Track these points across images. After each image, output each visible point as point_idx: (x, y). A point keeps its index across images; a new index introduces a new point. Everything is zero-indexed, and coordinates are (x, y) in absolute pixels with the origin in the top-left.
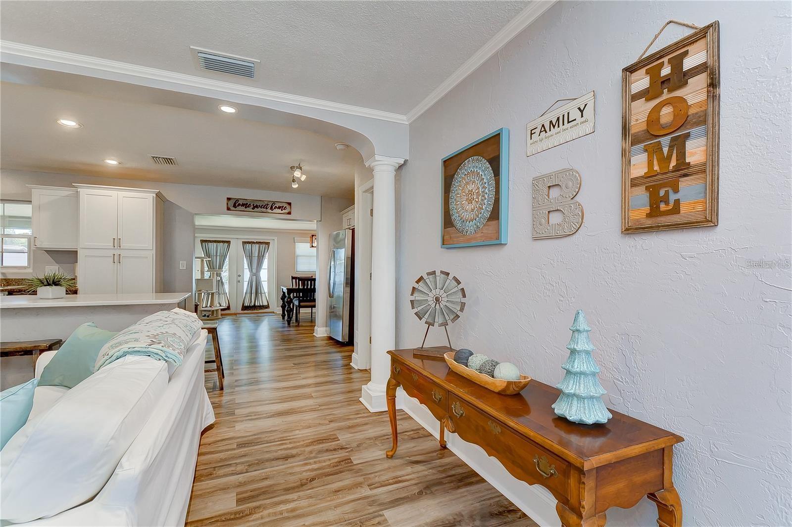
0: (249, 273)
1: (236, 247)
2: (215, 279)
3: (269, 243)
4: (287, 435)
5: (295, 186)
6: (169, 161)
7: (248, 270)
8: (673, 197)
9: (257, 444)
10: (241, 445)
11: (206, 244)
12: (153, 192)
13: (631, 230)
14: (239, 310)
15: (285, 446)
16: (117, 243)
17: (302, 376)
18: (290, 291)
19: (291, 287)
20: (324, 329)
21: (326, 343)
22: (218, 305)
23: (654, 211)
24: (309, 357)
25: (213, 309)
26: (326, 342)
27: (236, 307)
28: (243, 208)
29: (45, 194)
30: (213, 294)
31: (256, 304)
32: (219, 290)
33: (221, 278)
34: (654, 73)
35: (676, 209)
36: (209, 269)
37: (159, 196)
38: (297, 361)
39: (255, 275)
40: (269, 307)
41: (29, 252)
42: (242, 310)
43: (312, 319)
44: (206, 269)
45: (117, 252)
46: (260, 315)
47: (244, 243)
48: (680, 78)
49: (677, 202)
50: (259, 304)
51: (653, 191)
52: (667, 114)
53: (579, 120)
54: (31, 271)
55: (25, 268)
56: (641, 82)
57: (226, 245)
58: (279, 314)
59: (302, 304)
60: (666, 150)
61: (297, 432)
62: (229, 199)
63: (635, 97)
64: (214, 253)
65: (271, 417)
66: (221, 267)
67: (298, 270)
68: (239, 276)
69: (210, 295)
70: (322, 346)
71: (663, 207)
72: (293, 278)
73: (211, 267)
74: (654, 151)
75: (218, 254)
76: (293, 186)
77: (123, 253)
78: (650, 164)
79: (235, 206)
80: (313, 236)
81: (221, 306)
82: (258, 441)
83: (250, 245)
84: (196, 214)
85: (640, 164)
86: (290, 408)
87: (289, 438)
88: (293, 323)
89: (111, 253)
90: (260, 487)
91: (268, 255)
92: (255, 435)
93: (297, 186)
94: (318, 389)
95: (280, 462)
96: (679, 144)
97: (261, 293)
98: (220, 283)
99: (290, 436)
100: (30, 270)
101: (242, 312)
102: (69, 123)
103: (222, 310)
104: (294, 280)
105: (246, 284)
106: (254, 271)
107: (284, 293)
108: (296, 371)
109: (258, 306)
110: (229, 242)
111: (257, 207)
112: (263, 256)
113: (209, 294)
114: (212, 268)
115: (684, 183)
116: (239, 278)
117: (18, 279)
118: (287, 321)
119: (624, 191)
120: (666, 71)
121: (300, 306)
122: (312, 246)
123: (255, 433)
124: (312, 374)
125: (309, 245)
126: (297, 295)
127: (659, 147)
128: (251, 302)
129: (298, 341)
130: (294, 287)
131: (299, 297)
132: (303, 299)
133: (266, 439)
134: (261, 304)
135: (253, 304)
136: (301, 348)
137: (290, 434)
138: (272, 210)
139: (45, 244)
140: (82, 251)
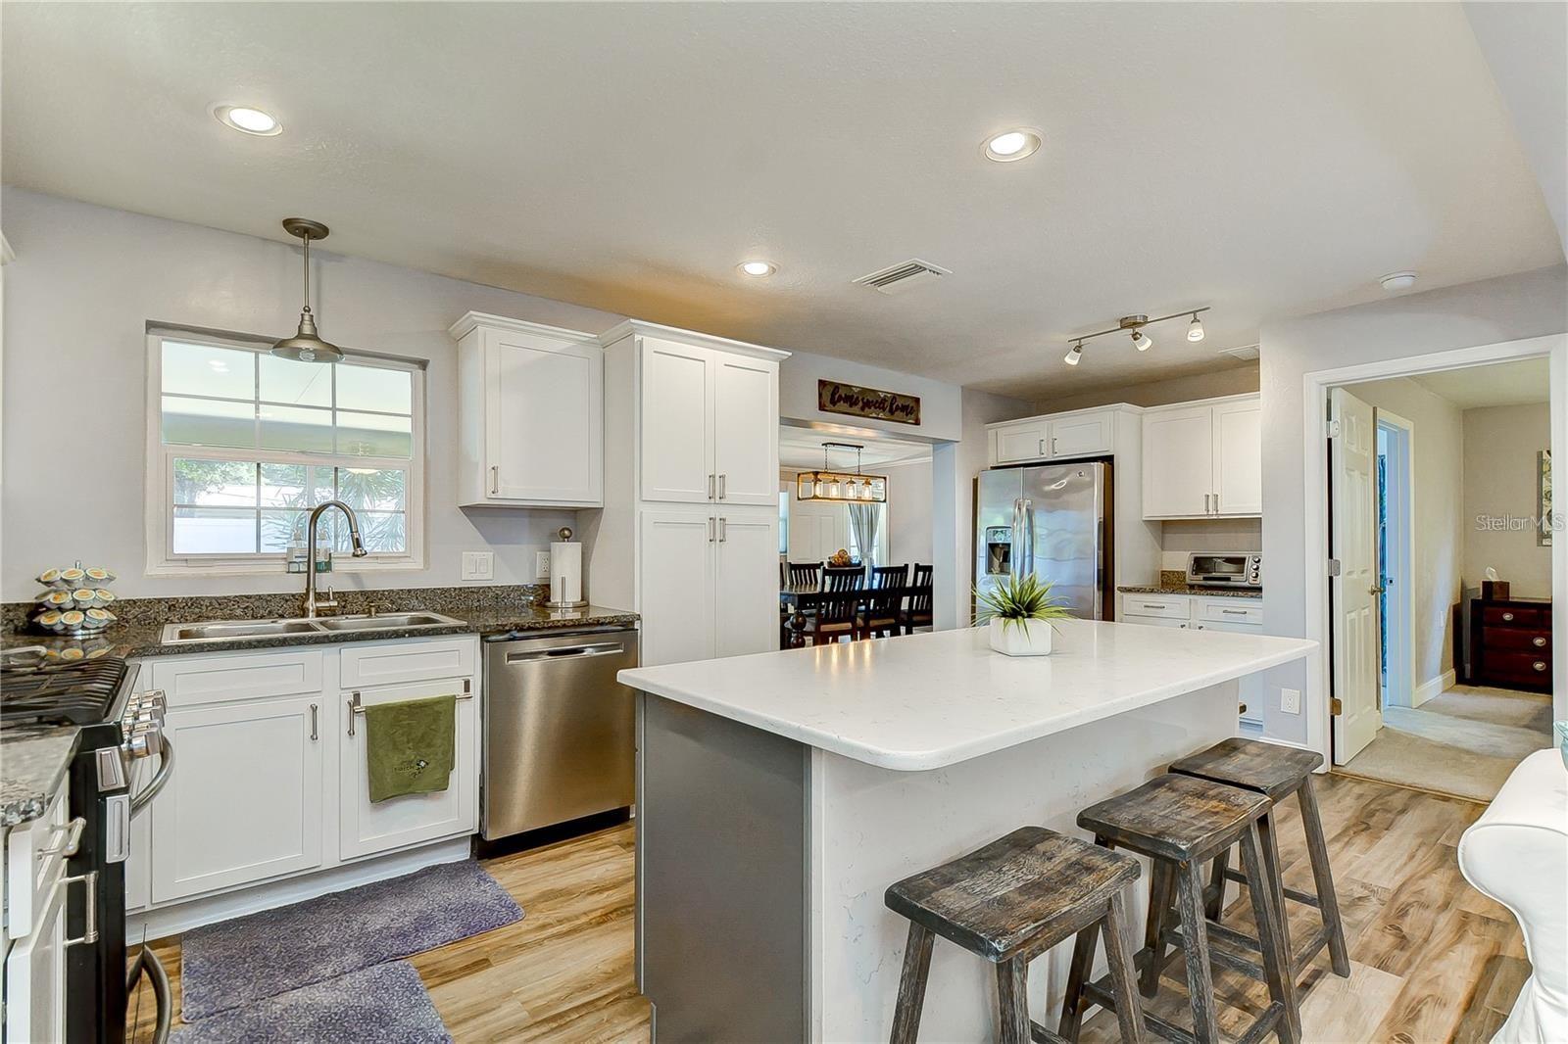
12: (778, 357)
16: (718, 486)
28: (846, 407)
45: (716, 512)
59: (824, 628)
62: (822, 383)
77: (728, 515)
79: (833, 401)
89: (702, 514)
100: (417, 564)
111: (867, 405)
117: (398, 592)
138: (892, 412)
139: (516, 489)
140: (647, 510)
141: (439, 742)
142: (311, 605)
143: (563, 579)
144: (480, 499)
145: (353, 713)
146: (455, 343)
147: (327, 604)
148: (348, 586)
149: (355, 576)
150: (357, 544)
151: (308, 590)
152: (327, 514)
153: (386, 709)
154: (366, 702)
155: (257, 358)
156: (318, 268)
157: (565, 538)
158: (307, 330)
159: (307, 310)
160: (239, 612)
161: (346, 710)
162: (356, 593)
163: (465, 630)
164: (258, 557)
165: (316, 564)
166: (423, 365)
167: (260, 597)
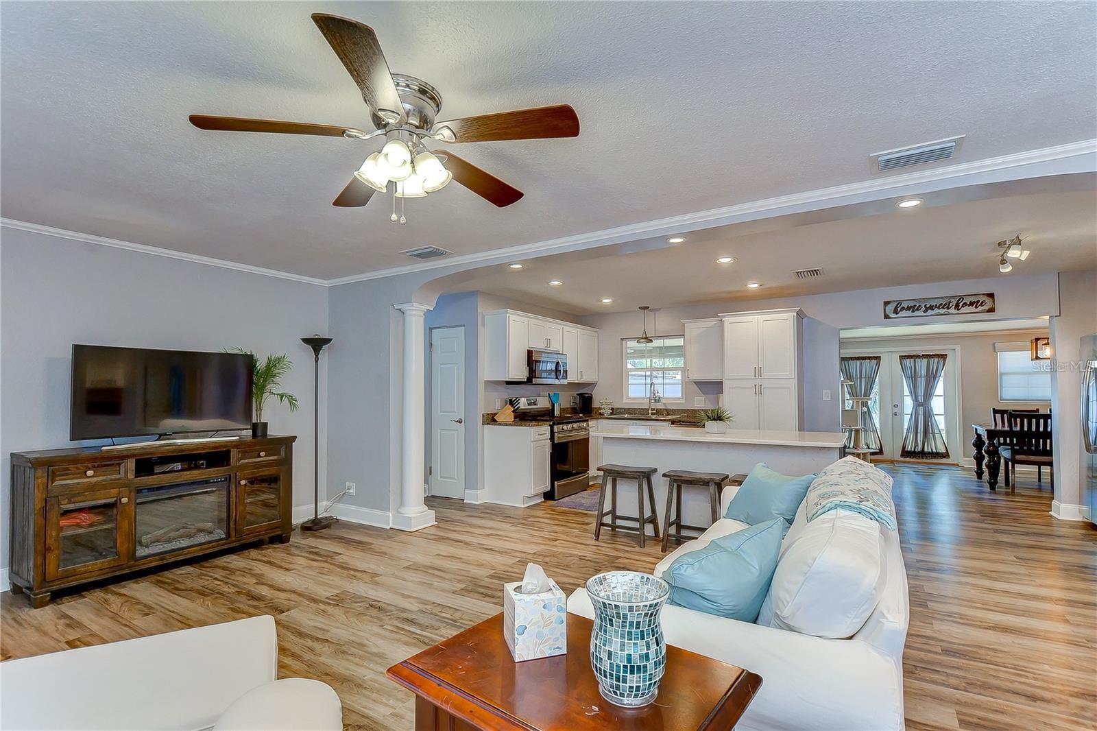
0: (912, 402)
1: (890, 364)
2: (860, 410)
3: (946, 355)
4: (1026, 665)
5: (1006, 269)
6: (814, 272)
7: (910, 398)
9: (974, 659)
10: (946, 652)
11: (846, 362)
12: (793, 311)
14: (897, 456)
15: (1023, 680)
16: (758, 372)
17: (1039, 581)
18: (992, 434)
19: (993, 428)
20: (1076, 507)
21: (1083, 534)
22: (865, 447)
24: (1046, 552)
25: (859, 452)
26: (1084, 532)
27: (892, 451)
29: (696, 327)
30: (857, 431)
31: (926, 450)
32: (865, 425)
33: (868, 408)
36: (850, 396)
37: (800, 315)
38: (1024, 553)
39: (923, 404)
40: (949, 456)
41: (682, 384)
42: (902, 456)
43: (1040, 486)
44: (847, 396)
45: (758, 382)
46: (933, 466)
47: (902, 358)
50: (930, 450)
54: (684, 402)
55: (679, 399)
57: (874, 362)
58: (969, 470)
59: (1018, 457)
61: (1047, 667)
64: (856, 375)
65: (990, 629)
66: (867, 394)
67: (1004, 397)
68: (896, 406)
69: (853, 432)
70: (1074, 537)
72: (995, 412)
73: (854, 393)
75: (863, 376)
76: (1001, 270)
77: (765, 383)
80: (1037, 340)
81: (869, 448)
82: (975, 656)
83: (912, 360)
84: (841, 329)
86: (1025, 626)
87: (1028, 670)
88: (1000, 487)
89: (752, 384)
90: (993, 719)
91: (945, 374)
92: (968, 646)
93: (1010, 268)
94: (1076, 610)
95: (1023, 700)
97: (934, 433)
98: (867, 415)
99: (1032, 669)
101: (903, 459)
102: (725, 260)
103: (872, 454)
104: (998, 416)
105: (907, 419)
106: (921, 399)
107: (979, 436)
108: (1022, 570)
109: (929, 453)
110: (878, 358)
112: (935, 377)
113: (851, 431)
114: (855, 395)
116: (896, 410)
117: (675, 410)
118: (990, 483)
121: (1015, 462)
122: (1037, 358)
123: (968, 643)
124: (1057, 582)
125: (1028, 355)
126: (1005, 440)
128: (916, 445)
129: (1016, 520)
130: (999, 427)
131: (1011, 444)
132: (1021, 448)
133: (988, 657)
134: (934, 450)
135: (919, 449)
136: (1028, 534)
137: (1034, 666)
139: (695, 376)
140: (727, 382)
142: (650, 411)
151: (650, 407)
158: (644, 336)
159: (645, 330)
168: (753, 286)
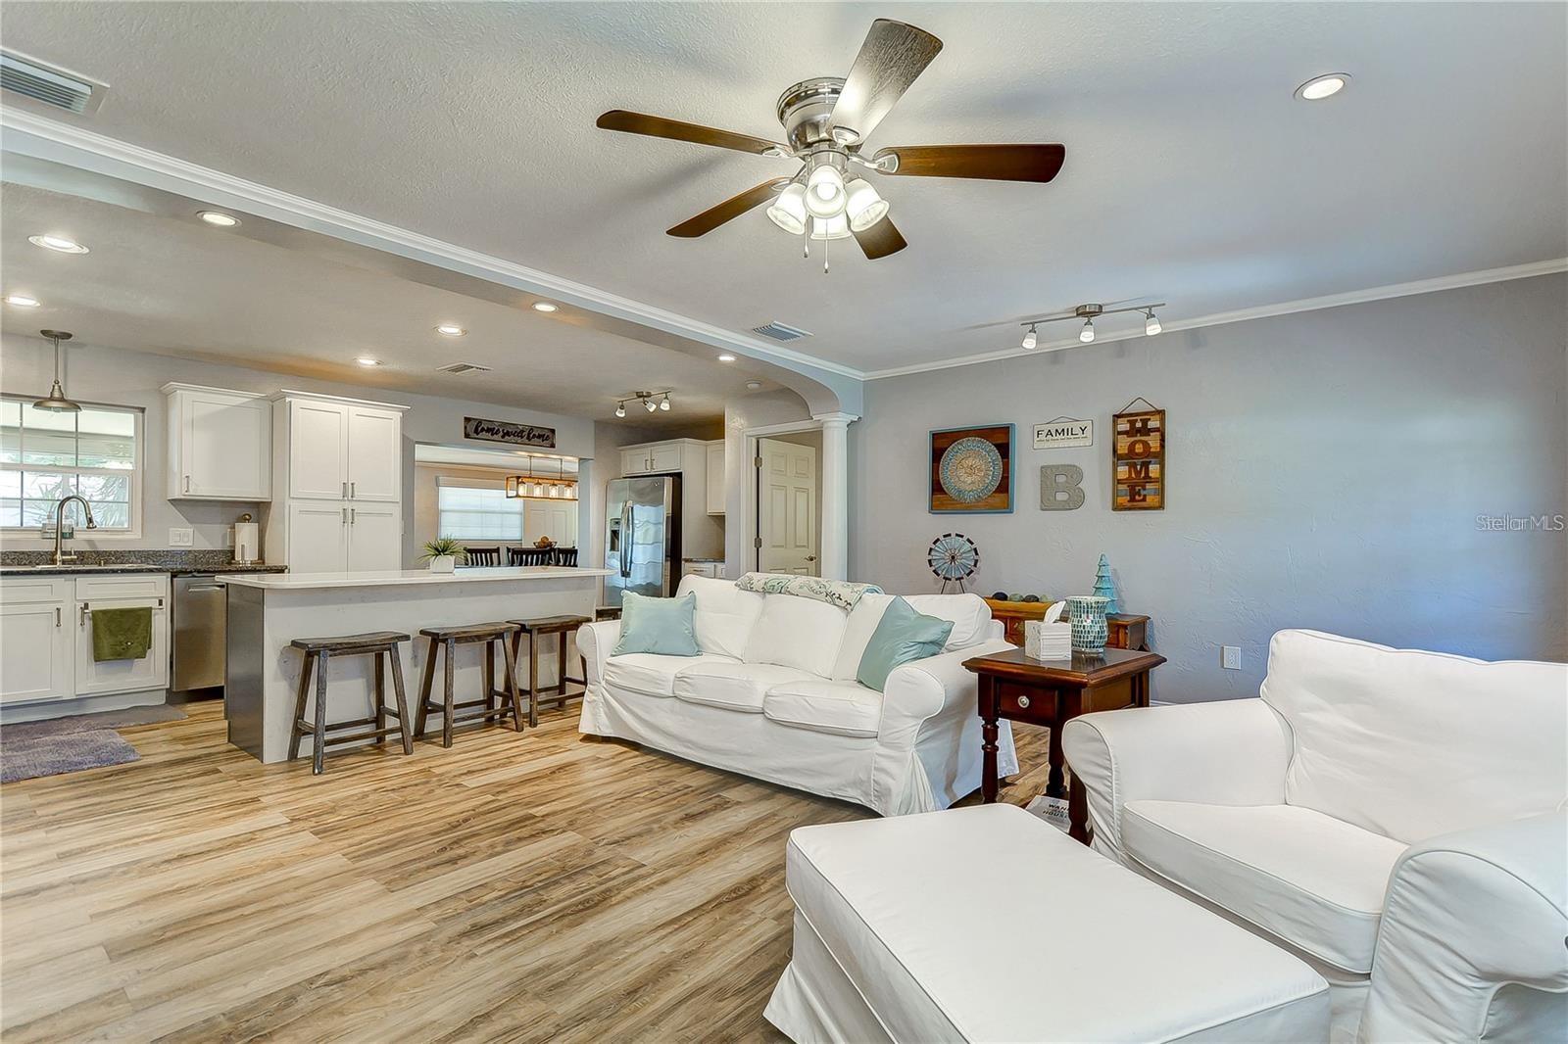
8: (1142, 492)
13: (1117, 508)
16: (348, 491)
23: (1132, 500)
28: (488, 435)
34: (1132, 423)
35: (1144, 500)
45: (349, 505)
48: (1146, 431)
49: (1145, 496)
51: (1132, 488)
52: (1139, 448)
53: (1080, 435)
54: (139, 537)
55: (122, 531)
56: (1124, 426)
60: (1139, 467)
62: (467, 420)
63: (1119, 433)
71: (1137, 497)
74: (1132, 466)
77: (358, 507)
78: (1130, 472)
79: (476, 432)
84: (418, 442)
85: (1123, 471)
89: (338, 507)
96: (1146, 465)
100: (136, 535)
111: (508, 434)
115: (1148, 486)
117: (121, 552)
119: (1114, 484)
120: (1139, 425)
127: (1135, 465)
138: (528, 438)
139: (203, 489)
140: (294, 504)
141: (139, 631)
142: (59, 557)
143: (243, 546)
144: (177, 496)
145: (83, 613)
146: (165, 398)
147: (69, 557)
148: (86, 548)
149: (90, 542)
150: (90, 520)
151: (56, 549)
152: (72, 504)
153: (105, 612)
154: (91, 609)
155: (21, 406)
156: (66, 353)
157: (245, 520)
158: (57, 395)
159: (57, 382)
160: (8, 561)
161: (79, 613)
162: (91, 552)
163: (159, 571)
164: (22, 529)
165: (62, 534)
166: (143, 410)
167: (23, 553)
168: (367, 362)
